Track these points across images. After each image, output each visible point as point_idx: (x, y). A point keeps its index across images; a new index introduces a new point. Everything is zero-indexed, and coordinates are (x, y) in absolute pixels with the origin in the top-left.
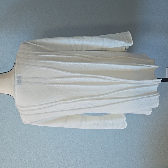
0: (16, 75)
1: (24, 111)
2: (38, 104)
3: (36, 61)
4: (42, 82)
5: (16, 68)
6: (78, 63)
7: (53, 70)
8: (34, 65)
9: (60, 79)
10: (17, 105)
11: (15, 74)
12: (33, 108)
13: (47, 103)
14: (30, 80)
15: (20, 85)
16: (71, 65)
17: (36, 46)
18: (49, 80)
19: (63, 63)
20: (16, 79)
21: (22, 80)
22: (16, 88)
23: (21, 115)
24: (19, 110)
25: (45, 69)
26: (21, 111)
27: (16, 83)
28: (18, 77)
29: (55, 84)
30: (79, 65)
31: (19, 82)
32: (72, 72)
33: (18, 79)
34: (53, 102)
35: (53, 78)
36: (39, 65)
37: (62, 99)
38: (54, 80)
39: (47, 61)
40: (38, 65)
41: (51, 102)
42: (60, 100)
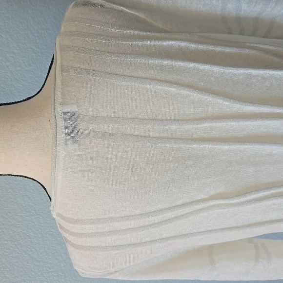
0: (60, 109)
1: (87, 235)
2: (138, 212)
3: (129, 60)
4: (151, 134)
5: (58, 83)
6: (261, 72)
7: (185, 92)
8: (125, 73)
9: (207, 125)
10: (59, 215)
11: (57, 105)
12: (118, 225)
13: (166, 209)
14: (111, 128)
15: (76, 146)
16: (241, 77)
17: (122, 11)
18: (174, 127)
19: (216, 69)
20: (61, 123)
21: (81, 125)
22: (61, 153)
23: (71, 249)
24: (67, 231)
25: (160, 87)
26: (72, 234)
27: (61, 136)
28: (67, 116)
29: (192, 140)
30: (263, 77)
31: (72, 133)
32: (245, 102)
33: (68, 124)
34: (185, 205)
35: (187, 121)
36: (140, 73)
37: (213, 192)
38: (188, 127)
39: (165, 62)
40: (136, 74)
41: (180, 202)
42: (206, 197)
